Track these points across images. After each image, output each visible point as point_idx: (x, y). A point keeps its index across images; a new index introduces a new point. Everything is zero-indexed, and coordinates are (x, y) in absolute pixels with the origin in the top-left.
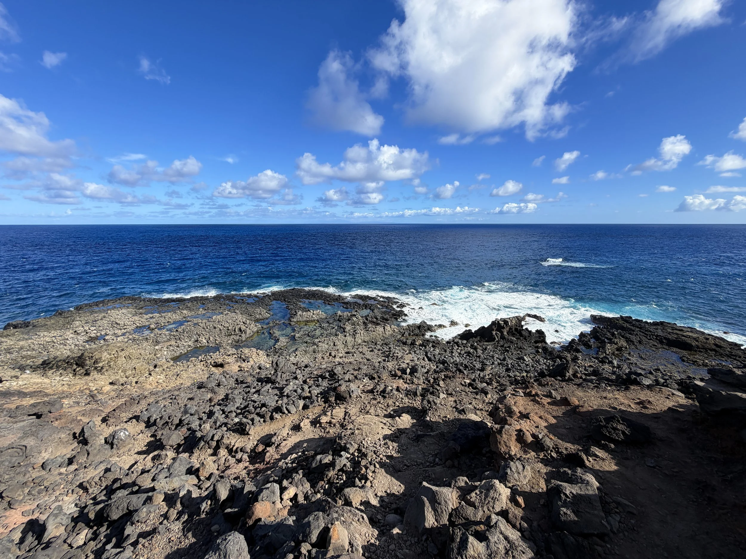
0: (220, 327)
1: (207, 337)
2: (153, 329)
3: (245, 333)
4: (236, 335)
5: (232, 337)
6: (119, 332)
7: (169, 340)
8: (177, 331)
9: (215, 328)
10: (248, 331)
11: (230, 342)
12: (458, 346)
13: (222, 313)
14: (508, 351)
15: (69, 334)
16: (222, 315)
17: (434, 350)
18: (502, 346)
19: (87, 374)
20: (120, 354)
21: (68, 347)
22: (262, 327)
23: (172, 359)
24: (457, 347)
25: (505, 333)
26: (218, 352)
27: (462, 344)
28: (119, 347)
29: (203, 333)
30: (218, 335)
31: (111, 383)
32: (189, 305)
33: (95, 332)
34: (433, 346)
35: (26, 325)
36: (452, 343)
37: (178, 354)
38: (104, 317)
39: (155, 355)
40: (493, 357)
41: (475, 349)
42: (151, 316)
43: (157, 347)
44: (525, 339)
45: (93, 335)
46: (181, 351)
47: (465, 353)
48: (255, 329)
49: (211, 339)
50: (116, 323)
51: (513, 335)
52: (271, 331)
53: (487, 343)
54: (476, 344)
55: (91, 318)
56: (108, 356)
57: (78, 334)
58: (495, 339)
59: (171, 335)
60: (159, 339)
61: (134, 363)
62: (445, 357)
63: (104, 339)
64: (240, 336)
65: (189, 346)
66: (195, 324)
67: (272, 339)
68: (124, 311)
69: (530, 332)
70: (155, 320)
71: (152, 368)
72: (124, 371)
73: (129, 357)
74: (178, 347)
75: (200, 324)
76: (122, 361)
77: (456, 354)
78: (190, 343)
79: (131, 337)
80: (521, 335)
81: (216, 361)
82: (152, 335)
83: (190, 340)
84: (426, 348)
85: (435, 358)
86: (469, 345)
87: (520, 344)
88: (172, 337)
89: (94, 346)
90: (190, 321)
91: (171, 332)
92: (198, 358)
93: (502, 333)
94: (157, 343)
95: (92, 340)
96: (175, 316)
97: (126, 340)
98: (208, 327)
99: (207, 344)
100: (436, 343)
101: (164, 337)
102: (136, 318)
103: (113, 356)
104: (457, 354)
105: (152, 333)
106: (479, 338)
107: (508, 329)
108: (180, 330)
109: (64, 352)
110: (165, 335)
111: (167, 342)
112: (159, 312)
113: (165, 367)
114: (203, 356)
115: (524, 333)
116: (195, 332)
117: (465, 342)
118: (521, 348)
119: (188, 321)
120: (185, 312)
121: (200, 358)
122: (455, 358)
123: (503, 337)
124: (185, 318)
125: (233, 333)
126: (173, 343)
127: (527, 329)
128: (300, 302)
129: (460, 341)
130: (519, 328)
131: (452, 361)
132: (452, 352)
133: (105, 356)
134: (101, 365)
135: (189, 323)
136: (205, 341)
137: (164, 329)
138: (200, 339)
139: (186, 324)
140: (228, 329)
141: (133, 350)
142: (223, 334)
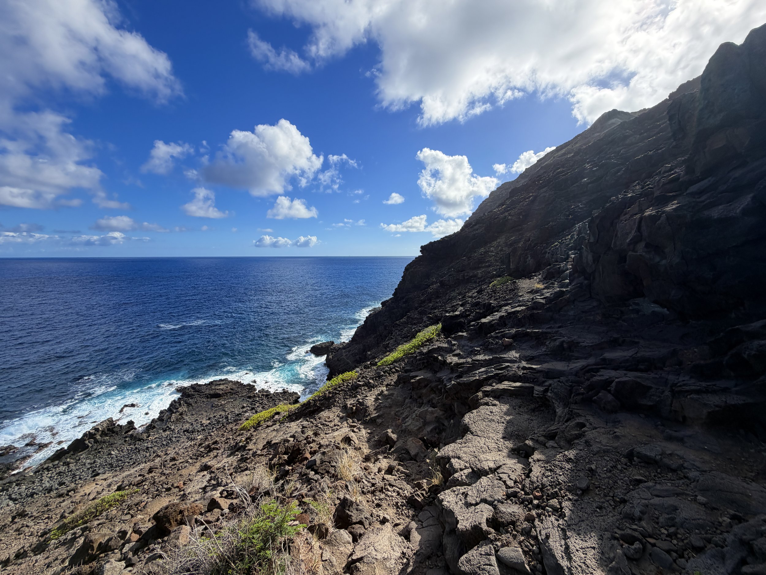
12: (48, 471)
14: (100, 452)
17: (19, 489)
18: (96, 449)
24: (46, 473)
25: (98, 437)
27: (54, 465)
34: (17, 485)
36: (40, 470)
40: (85, 464)
41: (68, 464)
44: (117, 434)
47: (56, 474)
51: (106, 435)
53: (80, 453)
54: (68, 460)
58: (88, 446)
62: (33, 489)
69: (121, 426)
77: (46, 479)
80: (113, 432)
84: (7, 490)
85: (21, 495)
86: (62, 463)
87: (112, 441)
93: (95, 439)
100: (21, 479)
104: (48, 479)
106: (72, 453)
107: (100, 433)
115: (115, 430)
117: (57, 462)
118: (112, 444)
122: (44, 485)
123: (96, 441)
127: (118, 425)
129: (51, 465)
130: (111, 427)
131: (41, 489)
132: (42, 480)
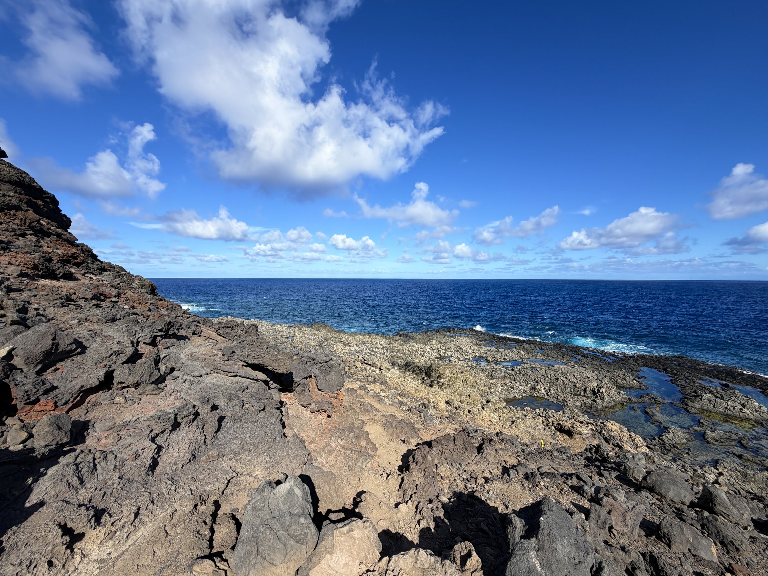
0: (564, 379)
1: (547, 387)
2: (489, 362)
3: (602, 399)
4: (588, 397)
5: (581, 398)
6: (461, 357)
7: (504, 378)
8: (513, 370)
9: (557, 379)
10: (607, 399)
11: (578, 403)
13: (566, 364)
15: (427, 349)
16: (566, 366)
19: (431, 386)
20: (460, 376)
21: (424, 358)
22: (630, 399)
23: (505, 400)
26: (561, 412)
28: (459, 369)
29: (542, 380)
30: (561, 390)
31: (447, 402)
32: (527, 346)
33: (444, 351)
35: (406, 335)
37: (511, 396)
38: (453, 341)
39: (489, 388)
42: (489, 348)
43: (491, 381)
45: (442, 354)
46: (516, 394)
48: (619, 399)
49: (552, 391)
50: (460, 348)
52: (648, 410)
55: (444, 340)
56: (449, 374)
57: (433, 350)
59: (506, 373)
60: (495, 374)
61: (469, 390)
63: (449, 360)
64: (594, 400)
65: (525, 392)
66: (533, 368)
67: (652, 423)
68: (467, 339)
70: (492, 353)
71: (484, 402)
72: (460, 395)
73: (465, 382)
74: (512, 388)
75: (539, 370)
76: (459, 383)
78: (526, 388)
79: (469, 364)
81: (561, 422)
82: (488, 368)
83: (527, 385)
88: (507, 375)
89: (442, 363)
90: (527, 364)
91: (507, 369)
92: (535, 410)
94: (492, 377)
95: (441, 358)
96: (512, 355)
97: (466, 365)
98: (549, 376)
99: (546, 396)
101: (500, 372)
102: (477, 348)
103: (453, 376)
105: (488, 365)
108: (516, 370)
109: (421, 361)
110: (501, 371)
111: (501, 379)
112: (497, 348)
113: (497, 406)
114: (542, 410)
116: (533, 378)
119: (525, 363)
120: (522, 352)
121: (538, 411)
124: (521, 358)
125: (582, 393)
126: (508, 382)
128: (700, 379)
133: (447, 373)
134: (442, 381)
135: (526, 365)
136: (544, 392)
137: (499, 364)
138: (539, 387)
139: (522, 365)
140: (576, 386)
141: (470, 376)
142: (568, 391)
